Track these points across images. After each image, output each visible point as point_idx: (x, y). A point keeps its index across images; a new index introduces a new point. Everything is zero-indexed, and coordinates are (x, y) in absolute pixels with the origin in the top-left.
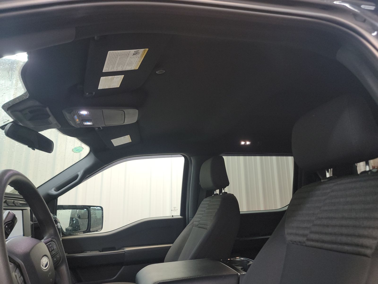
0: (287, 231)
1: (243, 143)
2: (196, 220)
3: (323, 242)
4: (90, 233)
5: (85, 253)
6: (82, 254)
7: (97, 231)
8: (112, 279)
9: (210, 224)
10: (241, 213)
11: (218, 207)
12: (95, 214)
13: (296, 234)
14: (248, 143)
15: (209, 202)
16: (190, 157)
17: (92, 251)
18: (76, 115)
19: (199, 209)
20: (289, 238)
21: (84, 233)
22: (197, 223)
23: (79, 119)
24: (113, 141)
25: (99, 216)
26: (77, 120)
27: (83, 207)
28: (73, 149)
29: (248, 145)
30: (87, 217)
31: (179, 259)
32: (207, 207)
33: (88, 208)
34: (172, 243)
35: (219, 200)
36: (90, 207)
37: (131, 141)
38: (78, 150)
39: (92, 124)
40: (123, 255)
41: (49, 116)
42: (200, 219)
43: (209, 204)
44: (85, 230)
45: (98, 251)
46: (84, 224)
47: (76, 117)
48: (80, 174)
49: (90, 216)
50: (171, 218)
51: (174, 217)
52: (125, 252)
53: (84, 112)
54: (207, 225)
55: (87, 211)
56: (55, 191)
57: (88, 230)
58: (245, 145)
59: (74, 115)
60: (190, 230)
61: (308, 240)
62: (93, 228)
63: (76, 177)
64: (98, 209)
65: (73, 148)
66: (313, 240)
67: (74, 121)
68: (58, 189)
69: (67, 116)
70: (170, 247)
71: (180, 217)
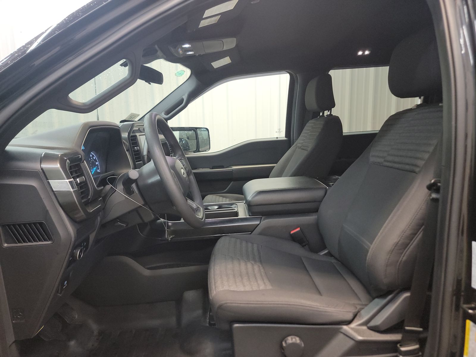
0: (372, 153)
1: (360, 53)
2: (299, 142)
3: (395, 162)
4: (200, 153)
5: (198, 170)
6: (195, 170)
7: (205, 151)
8: (225, 191)
9: (310, 146)
10: (344, 134)
11: (320, 131)
12: (202, 135)
13: (378, 157)
14: (367, 53)
15: (313, 125)
16: (296, 74)
17: (203, 168)
18: (180, 48)
19: (304, 131)
20: (372, 159)
21: (194, 153)
22: (300, 145)
23: (182, 51)
24: (213, 64)
25: (205, 137)
26: (181, 52)
27: (190, 129)
28: (175, 74)
29: (367, 55)
30: (195, 139)
31: (283, 176)
32: (311, 130)
33: (195, 129)
34: (276, 163)
35: (322, 123)
36: (197, 128)
37: (231, 62)
38: (180, 74)
39: (193, 53)
40: (231, 172)
41: (157, 51)
42: (302, 141)
43: (313, 127)
44: (195, 150)
45: (209, 169)
46: (193, 144)
47: (180, 50)
48: (185, 98)
49: (197, 137)
50: (275, 139)
51: (279, 139)
52: (233, 170)
53: (187, 46)
54: (308, 147)
55: (195, 133)
56: (165, 114)
57: (198, 150)
58: (363, 56)
59: (178, 49)
60: (294, 151)
61: (385, 161)
62: (201, 148)
63: (182, 100)
64: (204, 130)
65: (176, 72)
66: (388, 161)
67: (178, 53)
68: (167, 113)
69: (172, 50)
70: (275, 166)
71: (285, 139)
